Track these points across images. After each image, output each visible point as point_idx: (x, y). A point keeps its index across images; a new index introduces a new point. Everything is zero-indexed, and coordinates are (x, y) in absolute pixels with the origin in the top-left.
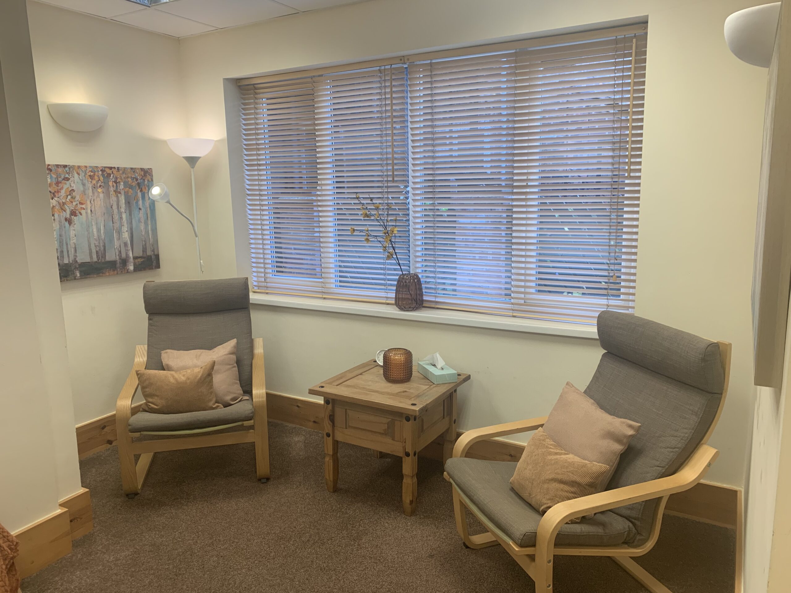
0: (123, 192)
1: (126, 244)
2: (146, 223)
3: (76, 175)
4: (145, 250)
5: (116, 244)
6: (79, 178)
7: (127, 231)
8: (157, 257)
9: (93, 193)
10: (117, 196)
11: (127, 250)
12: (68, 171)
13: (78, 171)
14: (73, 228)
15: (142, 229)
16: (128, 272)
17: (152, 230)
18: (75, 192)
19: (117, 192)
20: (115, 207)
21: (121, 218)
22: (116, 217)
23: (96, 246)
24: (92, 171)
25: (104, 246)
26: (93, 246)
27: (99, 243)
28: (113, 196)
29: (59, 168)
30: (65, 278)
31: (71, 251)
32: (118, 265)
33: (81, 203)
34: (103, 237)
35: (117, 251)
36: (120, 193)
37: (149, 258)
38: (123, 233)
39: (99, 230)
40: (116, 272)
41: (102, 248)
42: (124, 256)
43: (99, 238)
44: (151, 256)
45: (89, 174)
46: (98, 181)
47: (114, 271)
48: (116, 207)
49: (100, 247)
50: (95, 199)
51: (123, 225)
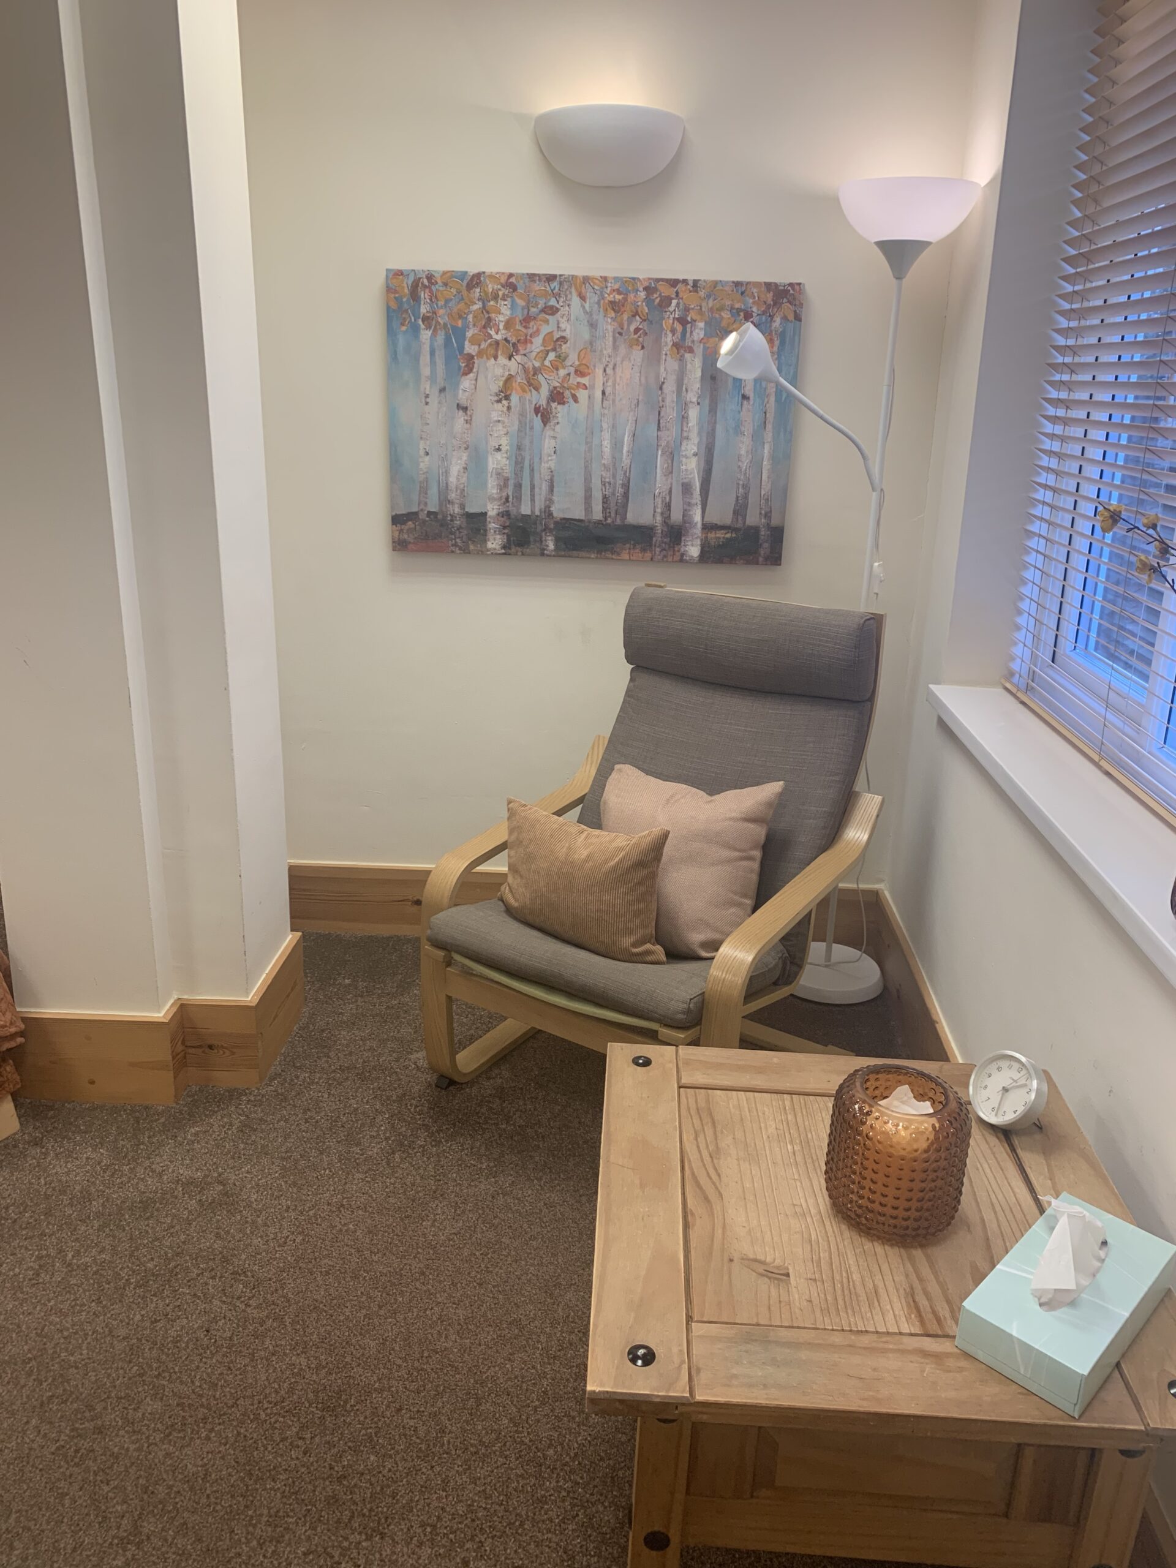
0: (699, 350)
1: (686, 488)
2: (757, 438)
3: (575, 300)
4: (740, 510)
5: (660, 483)
6: (584, 308)
7: (695, 455)
8: (777, 535)
9: (615, 347)
10: (682, 359)
11: (689, 504)
12: (557, 290)
13: (583, 291)
14: (552, 433)
15: (743, 452)
16: (682, 560)
17: (773, 458)
18: (568, 344)
19: (681, 347)
20: (670, 387)
21: (684, 418)
22: (670, 413)
23: (604, 484)
24: (619, 292)
25: (626, 486)
26: (596, 483)
27: (614, 476)
28: (669, 358)
29: (534, 281)
30: (519, 549)
31: (540, 489)
32: (657, 539)
33: (579, 373)
34: (626, 461)
35: (659, 501)
36: (691, 350)
37: (752, 533)
38: (684, 460)
39: (617, 445)
40: (648, 555)
41: (620, 491)
42: (676, 516)
43: (614, 465)
44: (756, 529)
45: (611, 298)
46: (634, 316)
47: (644, 550)
48: (674, 389)
49: (615, 487)
50: (618, 363)
51: (687, 438)
